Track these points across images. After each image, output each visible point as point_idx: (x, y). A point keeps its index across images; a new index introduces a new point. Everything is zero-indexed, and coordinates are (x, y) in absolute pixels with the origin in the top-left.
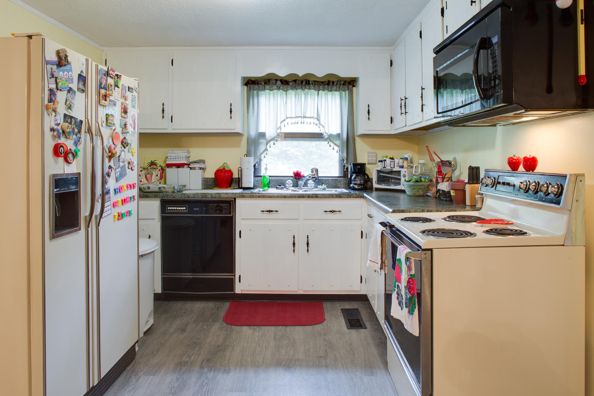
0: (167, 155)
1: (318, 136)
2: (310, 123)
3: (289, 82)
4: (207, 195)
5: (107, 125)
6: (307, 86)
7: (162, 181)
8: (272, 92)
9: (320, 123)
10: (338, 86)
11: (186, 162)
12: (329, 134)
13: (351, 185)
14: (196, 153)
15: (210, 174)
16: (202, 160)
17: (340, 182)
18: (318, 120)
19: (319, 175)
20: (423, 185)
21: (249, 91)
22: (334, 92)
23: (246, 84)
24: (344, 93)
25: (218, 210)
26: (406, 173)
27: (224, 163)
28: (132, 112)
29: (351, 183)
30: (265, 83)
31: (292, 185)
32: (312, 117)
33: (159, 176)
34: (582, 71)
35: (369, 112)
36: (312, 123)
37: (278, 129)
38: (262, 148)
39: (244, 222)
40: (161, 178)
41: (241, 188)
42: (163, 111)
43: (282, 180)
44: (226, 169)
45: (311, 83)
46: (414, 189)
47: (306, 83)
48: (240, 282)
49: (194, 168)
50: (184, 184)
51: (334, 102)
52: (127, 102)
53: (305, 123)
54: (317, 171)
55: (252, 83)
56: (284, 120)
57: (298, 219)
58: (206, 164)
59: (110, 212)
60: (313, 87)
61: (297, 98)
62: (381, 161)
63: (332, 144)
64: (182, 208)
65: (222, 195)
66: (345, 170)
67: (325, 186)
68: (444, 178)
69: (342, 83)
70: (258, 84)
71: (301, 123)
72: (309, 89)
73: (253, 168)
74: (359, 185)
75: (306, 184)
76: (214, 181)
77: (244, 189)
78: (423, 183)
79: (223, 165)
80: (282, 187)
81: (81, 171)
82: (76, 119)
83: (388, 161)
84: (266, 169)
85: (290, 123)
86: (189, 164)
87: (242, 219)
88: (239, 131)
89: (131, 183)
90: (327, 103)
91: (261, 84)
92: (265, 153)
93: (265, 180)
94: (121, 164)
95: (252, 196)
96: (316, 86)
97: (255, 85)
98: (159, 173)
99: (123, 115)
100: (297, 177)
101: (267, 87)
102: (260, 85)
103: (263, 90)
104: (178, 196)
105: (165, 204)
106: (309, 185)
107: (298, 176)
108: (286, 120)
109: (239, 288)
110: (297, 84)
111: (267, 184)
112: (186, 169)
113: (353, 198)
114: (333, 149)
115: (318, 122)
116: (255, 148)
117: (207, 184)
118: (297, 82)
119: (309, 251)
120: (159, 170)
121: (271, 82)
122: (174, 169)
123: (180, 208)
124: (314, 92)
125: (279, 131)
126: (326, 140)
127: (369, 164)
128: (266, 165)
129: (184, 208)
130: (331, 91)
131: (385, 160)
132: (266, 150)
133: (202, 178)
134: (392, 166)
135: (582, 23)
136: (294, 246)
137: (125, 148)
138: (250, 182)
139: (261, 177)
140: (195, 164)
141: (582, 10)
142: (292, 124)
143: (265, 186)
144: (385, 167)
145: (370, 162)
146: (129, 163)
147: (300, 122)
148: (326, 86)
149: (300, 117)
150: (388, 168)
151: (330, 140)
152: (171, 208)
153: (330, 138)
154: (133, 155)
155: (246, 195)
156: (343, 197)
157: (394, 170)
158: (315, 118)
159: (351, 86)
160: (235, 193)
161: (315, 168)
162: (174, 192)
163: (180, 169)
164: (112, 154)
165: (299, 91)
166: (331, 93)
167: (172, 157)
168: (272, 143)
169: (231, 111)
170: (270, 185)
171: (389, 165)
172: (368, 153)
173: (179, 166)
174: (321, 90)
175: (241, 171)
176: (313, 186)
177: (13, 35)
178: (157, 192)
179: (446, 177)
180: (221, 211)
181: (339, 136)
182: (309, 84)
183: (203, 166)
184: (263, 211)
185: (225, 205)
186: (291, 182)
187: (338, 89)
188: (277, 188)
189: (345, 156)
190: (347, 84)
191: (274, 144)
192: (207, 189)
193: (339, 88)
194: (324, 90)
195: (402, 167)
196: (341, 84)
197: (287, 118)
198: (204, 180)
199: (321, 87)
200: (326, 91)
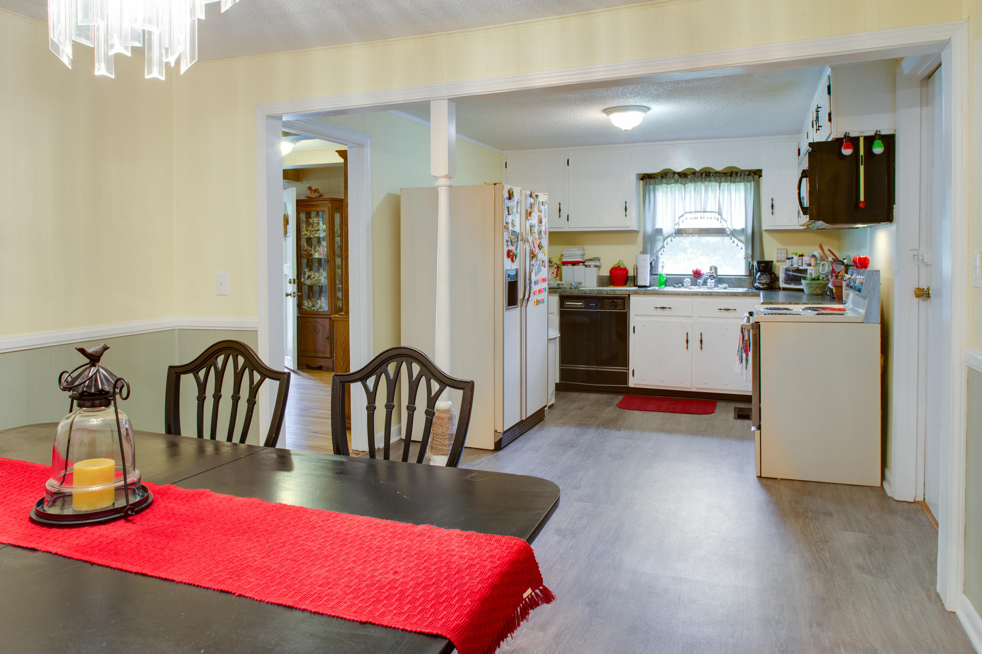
0: (562, 253)
1: (720, 232)
2: (711, 218)
3: (688, 175)
4: (603, 291)
5: (531, 234)
6: (707, 179)
7: (558, 278)
8: (669, 186)
9: (722, 218)
10: (742, 177)
11: (581, 260)
12: (731, 229)
13: (756, 284)
14: (591, 251)
15: (605, 272)
16: (598, 258)
17: (744, 281)
18: (720, 214)
19: (718, 274)
20: (821, 283)
21: (645, 186)
22: (737, 184)
23: (642, 179)
24: (749, 184)
25: (613, 305)
26: (813, 272)
27: (620, 261)
28: (545, 221)
29: (755, 283)
30: (662, 177)
31: (690, 284)
32: (714, 212)
33: (555, 273)
34: (862, 199)
35: (772, 206)
36: (713, 218)
37: (676, 225)
38: (659, 245)
39: (638, 318)
40: (557, 275)
41: (637, 286)
42: (560, 210)
43: (680, 278)
44: (622, 267)
45: (711, 175)
46: (811, 287)
47: (706, 175)
48: (633, 376)
49: (589, 266)
50: (580, 282)
51: (737, 195)
52: (541, 214)
53: (706, 218)
54: (716, 269)
55: (648, 178)
56: (683, 216)
57: (692, 317)
58: (601, 261)
59: (533, 298)
60: (714, 180)
61: (696, 192)
62: (789, 259)
63: (736, 241)
64: (579, 304)
65: (616, 291)
66: (750, 268)
67: (727, 285)
68: (838, 276)
69: (747, 173)
70: (654, 178)
71: (701, 218)
72: (710, 181)
73: (649, 266)
74: (763, 284)
75: (705, 283)
76: (609, 279)
77: (640, 287)
78: (820, 282)
79: (619, 263)
80: (680, 286)
81: (518, 268)
82: (516, 232)
83: (796, 258)
84: (663, 267)
85: (689, 219)
86: (584, 262)
87: (636, 315)
88: (635, 228)
89: (544, 277)
90: (729, 196)
91: (658, 178)
92: (662, 250)
93: (662, 278)
94: (538, 262)
95: (646, 294)
96: (718, 178)
97: (651, 180)
98: (555, 270)
99: (540, 224)
100: (696, 276)
101: (664, 181)
102: (656, 180)
103: (660, 184)
104: (575, 293)
105: (563, 299)
106: (708, 284)
107: (697, 274)
108: (685, 215)
109: (633, 382)
110: (696, 177)
111: (664, 283)
112: (581, 267)
113: (749, 296)
114: (737, 245)
115: (719, 217)
116: (651, 245)
117: (602, 281)
118: (696, 174)
119: (703, 348)
120: (555, 268)
121: (668, 176)
122: (570, 267)
123: (577, 304)
124: (715, 185)
125: (677, 227)
126: (728, 236)
127: (778, 261)
128: (663, 262)
129: (581, 303)
130: (734, 182)
131: (792, 258)
132: (663, 247)
133: (597, 276)
134: (800, 264)
135: (862, 165)
136: (687, 343)
137: (540, 250)
138: (646, 280)
139: (657, 275)
140: (590, 261)
141: (862, 156)
142: (691, 219)
143: (661, 284)
144: (792, 265)
145: (780, 259)
146: (543, 262)
147: (699, 217)
148: (729, 178)
149: (700, 212)
150: (795, 266)
151: (733, 235)
152: (569, 303)
153: (734, 233)
154: (545, 255)
155: (640, 292)
156: (738, 296)
157: (801, 268)
158: (716, 212)
159: (758, 177)
160: (629, 290)
161: (714, 266)
162: (571, 288)
163: (576, 267)
164: (534, 255)
165: (699, 184)
166: (734, 184)
167: (567, 255)
168: (669, 239)
169: (626, 209)
170: (667, 284)
171: (796, 263)
172: (778, 249)
173: (574, 263)
174: (723, 182)
175: (636, 269)
176: (713, 285)
177: (485, 183)
178: (556, 288)
179: (839, 275)
180: (616, 307)
181: (743, 231)
182: (710, 175)
183: (598, 264)
184: (657, 308)
185: (620, 301)
186: (690, 280)
187: (742, 180)
188: (674, 287)
189: (750, 253)
190: (752, 174)
191: (672, 241)
192: (602, 286)
193: (744, 179)
194: (726, 182)
195: (810, 265)
196: (745, 175)
197: (686, 213)
198: (599, 278)
199: (723, 179)
200: (729, 183)
